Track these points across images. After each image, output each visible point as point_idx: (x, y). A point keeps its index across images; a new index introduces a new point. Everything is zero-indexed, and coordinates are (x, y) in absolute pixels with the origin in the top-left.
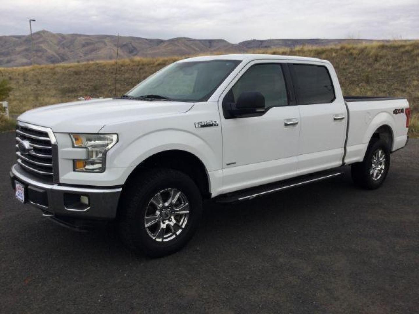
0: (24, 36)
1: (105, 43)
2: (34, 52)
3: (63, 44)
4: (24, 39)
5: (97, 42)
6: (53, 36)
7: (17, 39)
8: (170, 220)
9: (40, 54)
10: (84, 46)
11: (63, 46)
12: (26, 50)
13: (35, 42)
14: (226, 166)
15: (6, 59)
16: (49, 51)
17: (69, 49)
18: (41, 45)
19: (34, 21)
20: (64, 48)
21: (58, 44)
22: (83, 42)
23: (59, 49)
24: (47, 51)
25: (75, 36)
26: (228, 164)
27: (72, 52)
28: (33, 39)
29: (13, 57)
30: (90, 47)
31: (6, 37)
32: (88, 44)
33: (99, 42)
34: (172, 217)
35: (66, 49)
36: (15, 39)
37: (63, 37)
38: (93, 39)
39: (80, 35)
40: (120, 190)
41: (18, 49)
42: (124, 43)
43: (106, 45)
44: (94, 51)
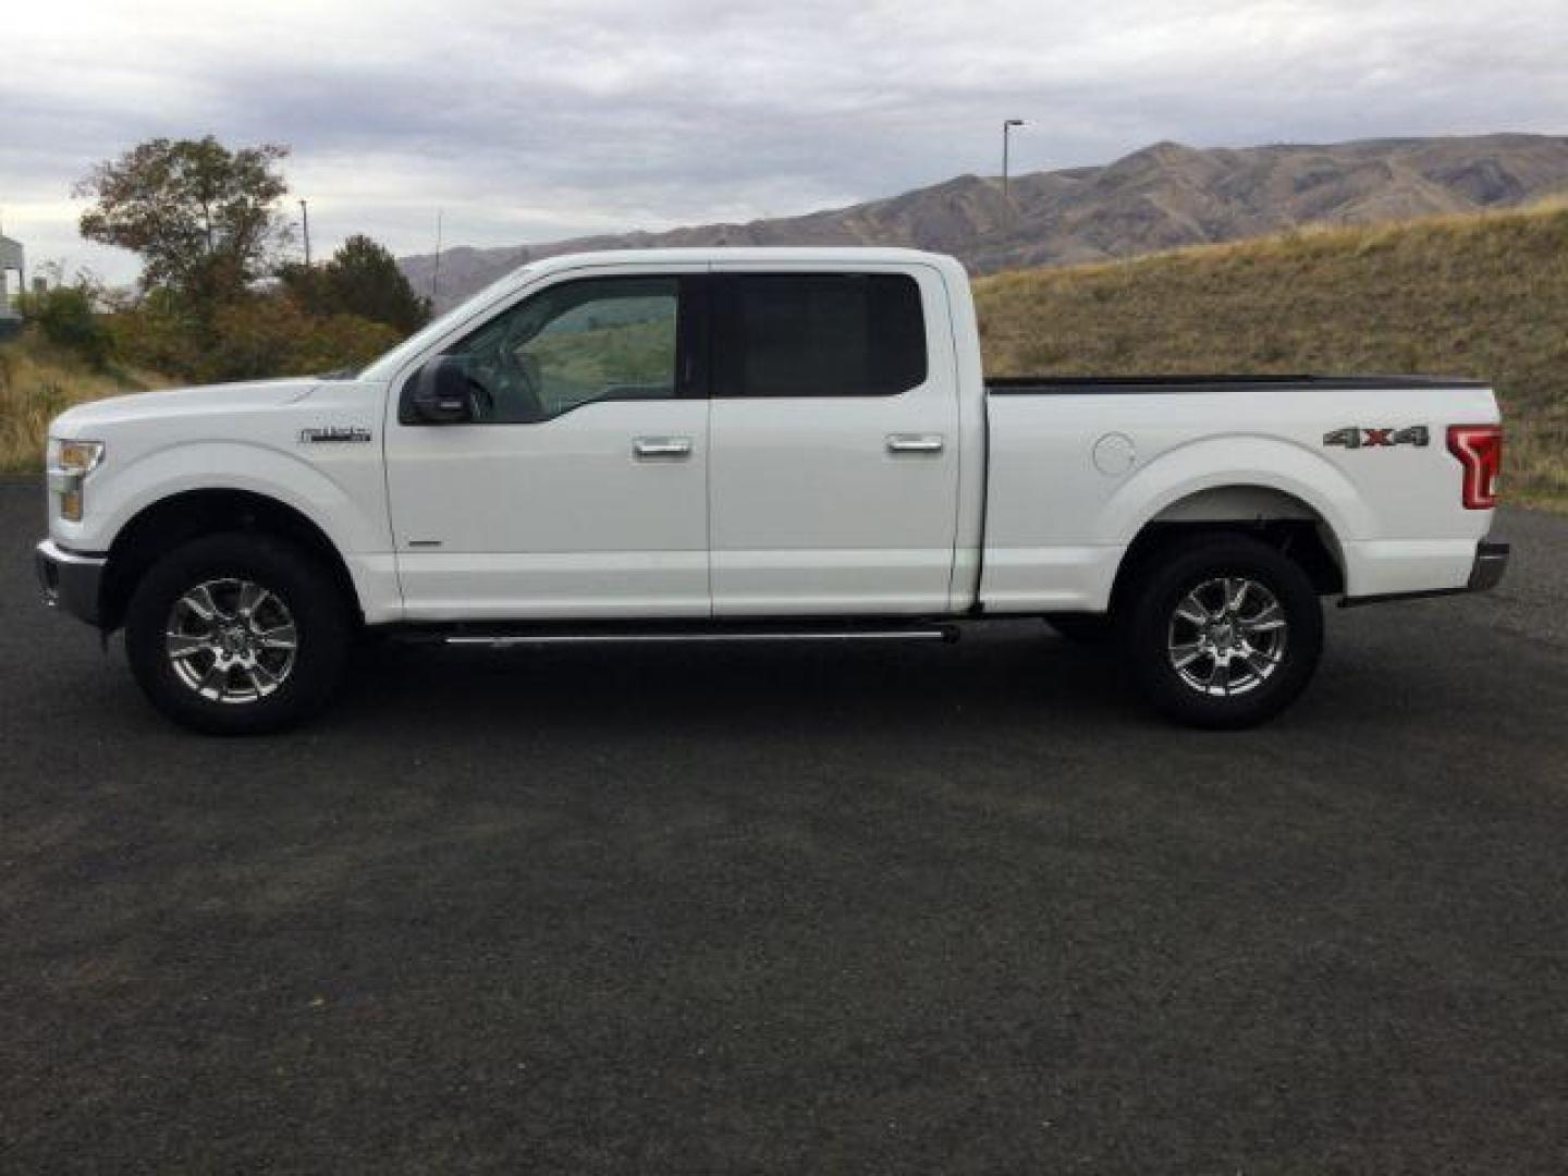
0: (1098, 169)
1: (1386, 168)
2: (1121, 222)
3: (1226, 187)
4: (1097, 177)
5: (1354, 169)
6: (1193, 157)
7: (1075, 181)
8: (245, 656)
9: (1140, 228)
10: (1302, 186)
11: (1225, 194)
12: (1100, 216)
13: (1129, 184)
14: (409, 548)
15: (1031, 251)
16: (1172, 213)
17: (1245, 201)
18: (1148, 196)
19: (1018, 123)
20: (1227, 202)
21: (1207, 190)
22: (1300, 174)
23: (1209, 206)
24: (1165, 215)
25: (1274, 153)
26: (412, 544)
27: (1255, 210)
28: (1125, 177)
29: (1053, 244)
30: (1325, 189)
31: (1038, 176)
32: (1317, 179)
33: (1365, 166)
34: (251, 651)
35: (1236, 204)
36: (1069, 181)
37: (1227, 158)
38: (1338, 160)
39: (1290, 149)
40: (102, 562)
41: (1072, 215)
42: (1468, 163)
43: (1390, 177)
44: (1339, 203)
